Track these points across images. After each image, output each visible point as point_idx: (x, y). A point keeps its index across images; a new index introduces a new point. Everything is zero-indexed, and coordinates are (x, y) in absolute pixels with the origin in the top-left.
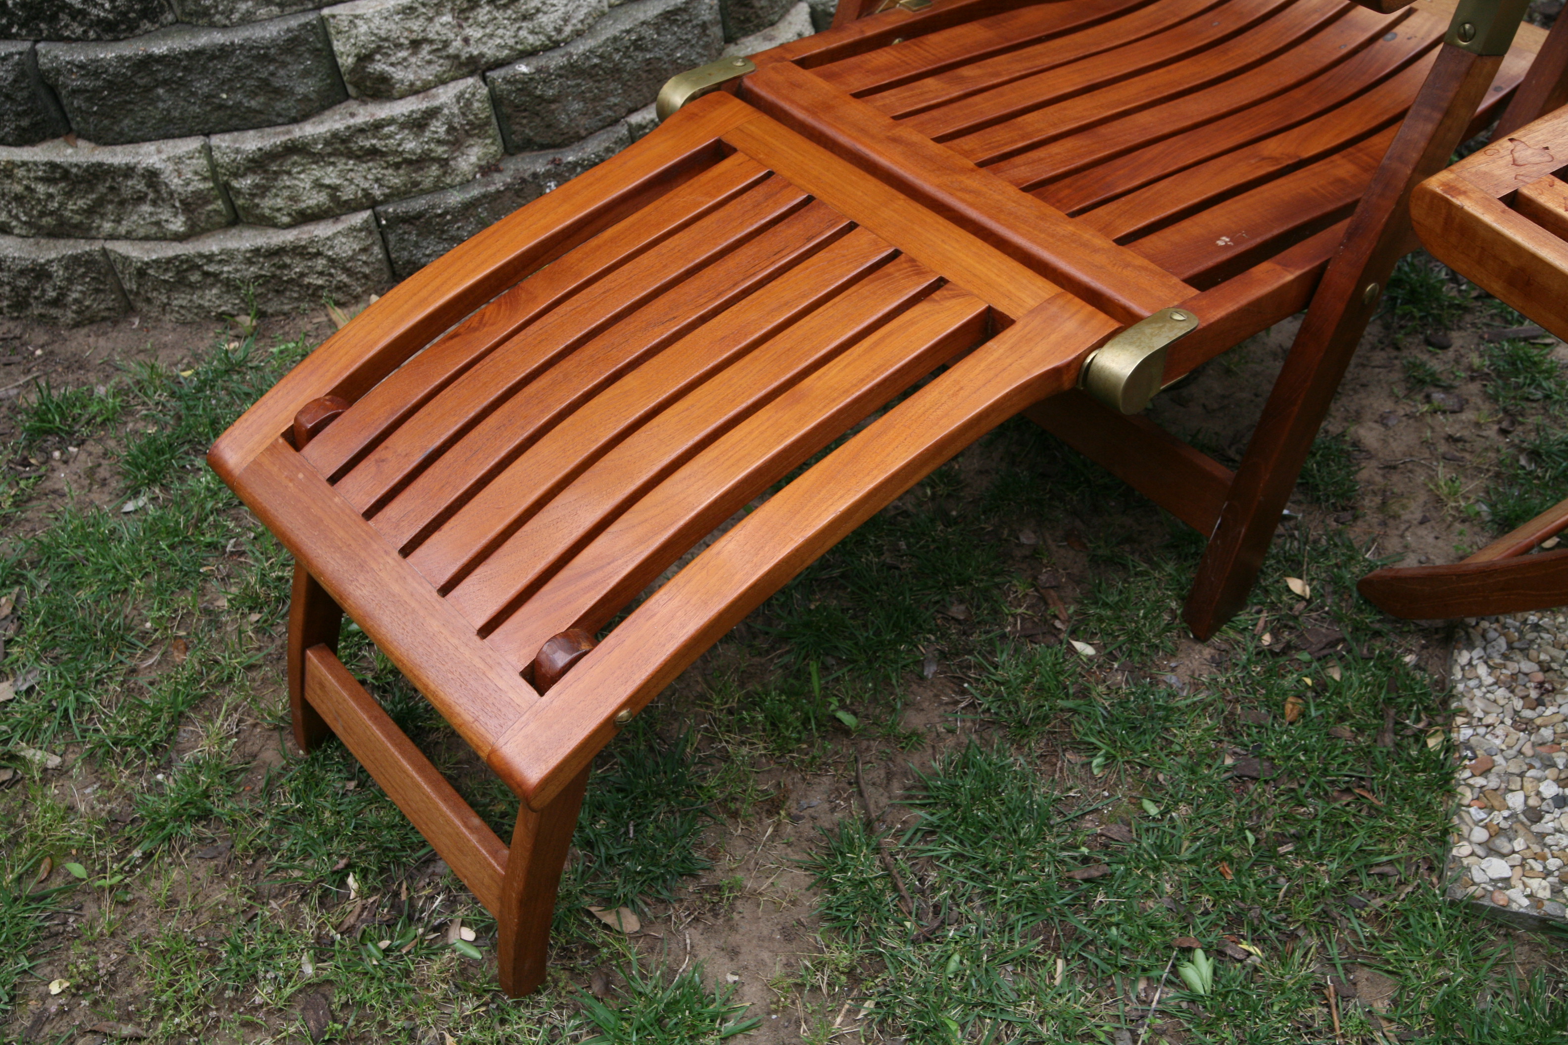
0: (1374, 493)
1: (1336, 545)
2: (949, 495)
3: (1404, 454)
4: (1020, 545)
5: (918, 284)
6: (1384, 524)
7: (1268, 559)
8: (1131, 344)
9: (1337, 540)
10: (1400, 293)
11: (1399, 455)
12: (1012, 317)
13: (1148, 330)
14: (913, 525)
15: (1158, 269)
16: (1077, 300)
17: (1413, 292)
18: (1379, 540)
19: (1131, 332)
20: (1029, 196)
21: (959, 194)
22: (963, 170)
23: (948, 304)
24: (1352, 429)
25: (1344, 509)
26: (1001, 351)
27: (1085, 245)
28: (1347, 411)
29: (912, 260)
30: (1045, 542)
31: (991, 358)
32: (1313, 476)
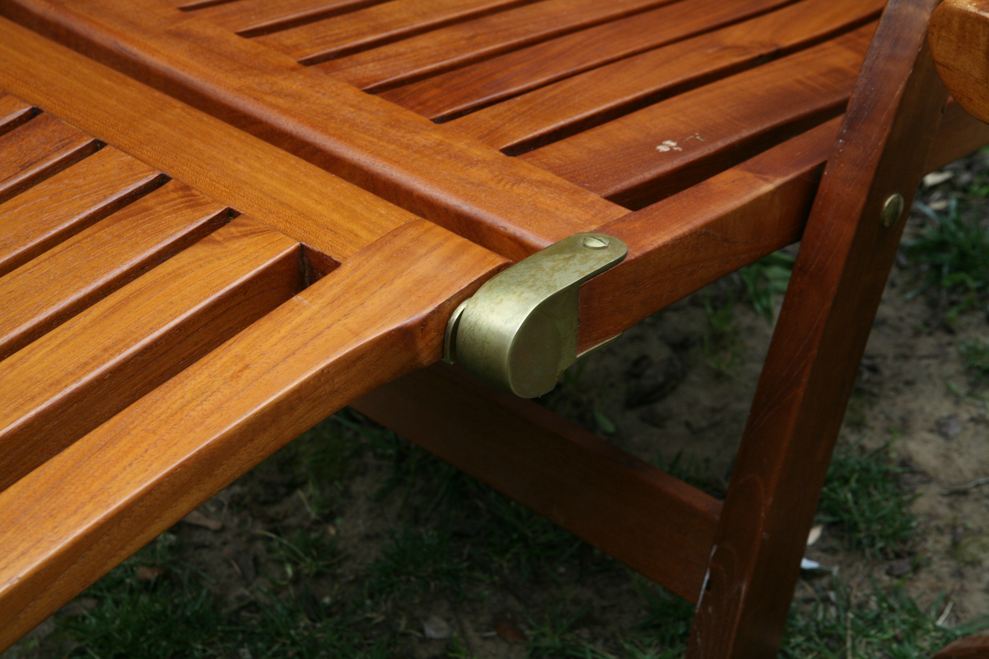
0: (940, 530)
1: (891, 609)
2: (319, 575)
3: (976, 474)
4: (425, 640)
5: (192, 221)
6: (959, 574)
7: (793, 635)
8: (519, 284)
9: (892, 601)
10: (946, 258)
11: (969, 475)
12: (335, 258)
13: (547, 264)
14: (264, 623)
15: (567, 184)
16: (440, 230)
17: (963, 255)
18: (955, 598)
19: (520, 267)
20: (377, 99)
21: (269, 99)
22: (279, 70)
23: (235, 245)
24: (898, 443)
25: (898, 556)
26: (315, 307)
27: (457, 157)
28: (888, 418)
29: (186, 188)
30: (463, 632)
31: (298, 320)
32: (848, 511)
